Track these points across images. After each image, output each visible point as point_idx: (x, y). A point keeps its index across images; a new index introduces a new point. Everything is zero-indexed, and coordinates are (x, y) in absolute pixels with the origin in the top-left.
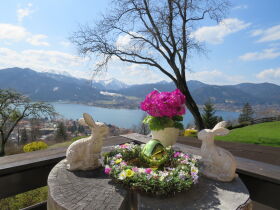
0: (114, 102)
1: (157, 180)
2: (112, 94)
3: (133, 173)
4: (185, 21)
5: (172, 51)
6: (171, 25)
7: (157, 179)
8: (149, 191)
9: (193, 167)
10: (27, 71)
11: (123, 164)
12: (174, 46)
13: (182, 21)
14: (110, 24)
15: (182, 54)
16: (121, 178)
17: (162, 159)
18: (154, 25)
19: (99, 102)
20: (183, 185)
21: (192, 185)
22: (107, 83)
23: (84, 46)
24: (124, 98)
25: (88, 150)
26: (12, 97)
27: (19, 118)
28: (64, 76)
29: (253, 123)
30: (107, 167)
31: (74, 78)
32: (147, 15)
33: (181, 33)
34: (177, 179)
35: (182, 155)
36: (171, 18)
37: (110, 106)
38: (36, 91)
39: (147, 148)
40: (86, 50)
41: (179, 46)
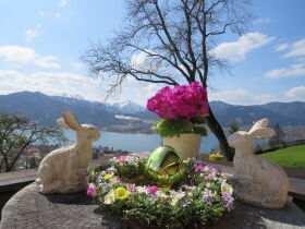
0: (130, 126)
1: (167, 204)
2: (128, 118)
3: (127, 193)
4: (205, 36)
5: (192, 68)
6: (189, 40)
7: (167, 202)
8: (154, 222)
9: (224, 184)
10: (37, 94)
11: (115, 181)
12: (194, 62)
13: (201, 36)
14: (124, 41)
15: (202, 71)
16: (108, 201)
17: (175, 175)
18: (171, 41)
19: (114, 126)
20: (210, 212)
21: (225, 212)
22: (122, 106)
23: (96, 65)
24: (141, 122)
25: (70, 163)
26: (18, 121)
27: (25, 144)
28: (76, 100)
29: (285, 146)
30: (92, 185)
31: (88, 102)
32: (163, 32)
33: (201, 49)
34: (199, 203)
35: (206, 169)
36: (189, 33)
37: (126, 131)
38: (47, 116)
39: (153, 158)
40: (99, 69)
41: (199, 63)
